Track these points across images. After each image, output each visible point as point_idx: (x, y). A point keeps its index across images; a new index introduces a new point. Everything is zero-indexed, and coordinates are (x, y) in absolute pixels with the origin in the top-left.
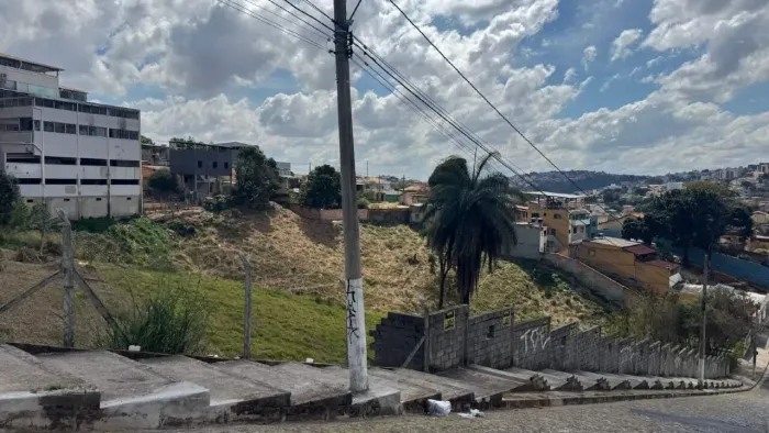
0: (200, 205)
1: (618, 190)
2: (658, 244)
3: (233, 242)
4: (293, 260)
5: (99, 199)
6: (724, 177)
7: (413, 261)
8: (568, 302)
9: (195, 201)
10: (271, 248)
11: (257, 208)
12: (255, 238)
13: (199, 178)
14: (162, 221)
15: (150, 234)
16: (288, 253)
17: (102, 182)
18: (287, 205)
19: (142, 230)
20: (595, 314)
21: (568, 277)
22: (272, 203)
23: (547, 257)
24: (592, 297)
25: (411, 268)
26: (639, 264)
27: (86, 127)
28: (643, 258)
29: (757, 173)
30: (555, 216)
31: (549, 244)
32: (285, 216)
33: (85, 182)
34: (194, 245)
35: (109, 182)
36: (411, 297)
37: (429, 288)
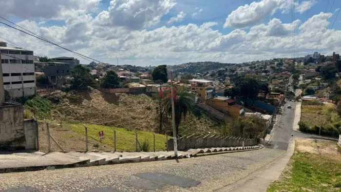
0: (59, 89)
1: (224, 71)
2: (237, 98)
3: (76, 105)
4: (102, 111)
5: (19, 90)
6: (264, 63)
7: (149, 109)
8: (205, 121)
9: (57, 88)
10: (92, 106)
11: (83, 89)
12: (85, 102)
13: (58, 78)
14: (45, 97)
15: (41, 103)
16: (99, 108)
17: (20, 82)
18: (95, 88)
19: (38, 101)
20: (215, 125)
21: (205, 111)
22: (89, 87)
23: (198, 105)
24: (214, 119)
25: (149, 112)
26: (230, 106)
27: (12, 60)
28: (230, 104)
29: (276, 63)
30: (201, 89)
31: (199, 100)
32: (95, 92)
33: (13, 83)
34: (60, 107)
35: (23, 82)
36: (149, 123)
37: (156, 119)
